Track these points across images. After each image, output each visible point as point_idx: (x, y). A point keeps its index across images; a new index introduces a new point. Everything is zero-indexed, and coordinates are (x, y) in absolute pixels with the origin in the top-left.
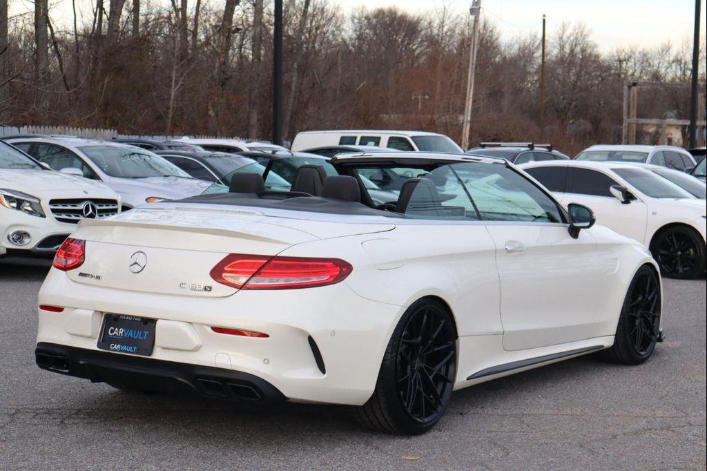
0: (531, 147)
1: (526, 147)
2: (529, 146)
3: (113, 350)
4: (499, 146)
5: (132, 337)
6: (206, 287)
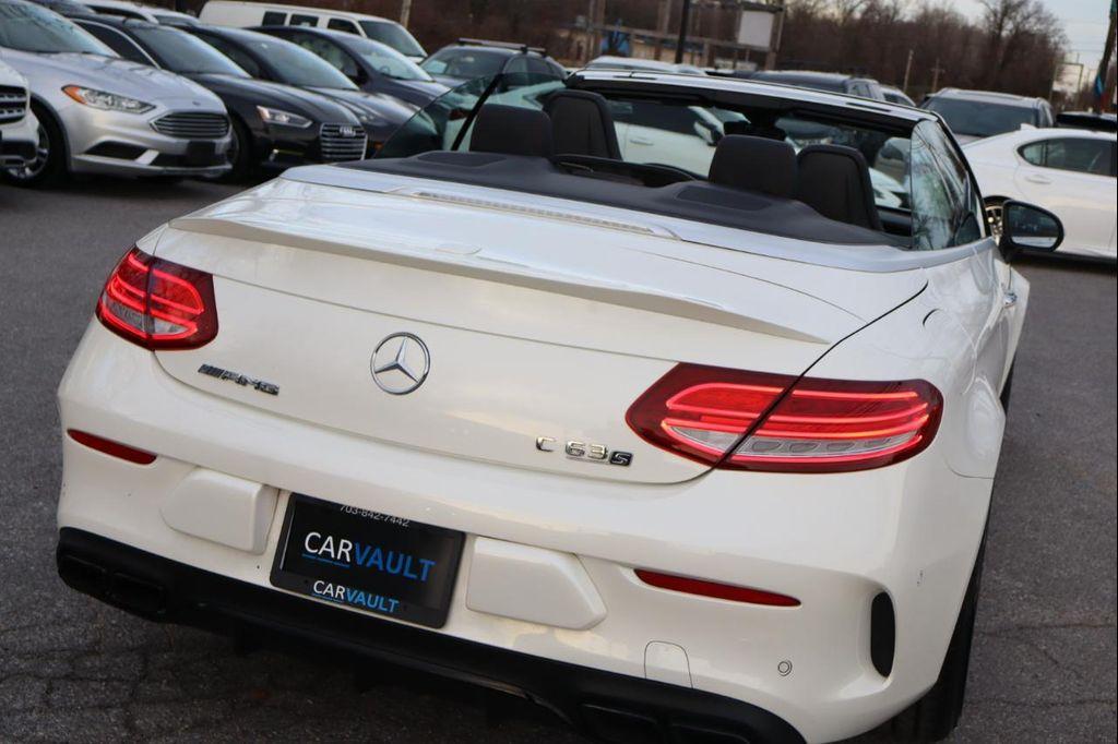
0: (524, 50)
1: (516, 49)
2: (522, 49)
3: (321, 597)
4: (480, 44)
5: (381, 568)
6: (615, 453)
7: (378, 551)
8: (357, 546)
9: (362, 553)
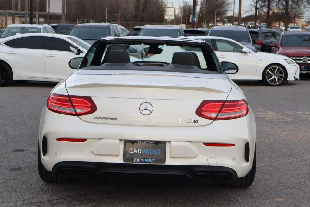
3: (136, 162)
5: (149, 153)
6: (195, 120)
7: (147, 150)
8: (142, 150)
9: (144, 151)
